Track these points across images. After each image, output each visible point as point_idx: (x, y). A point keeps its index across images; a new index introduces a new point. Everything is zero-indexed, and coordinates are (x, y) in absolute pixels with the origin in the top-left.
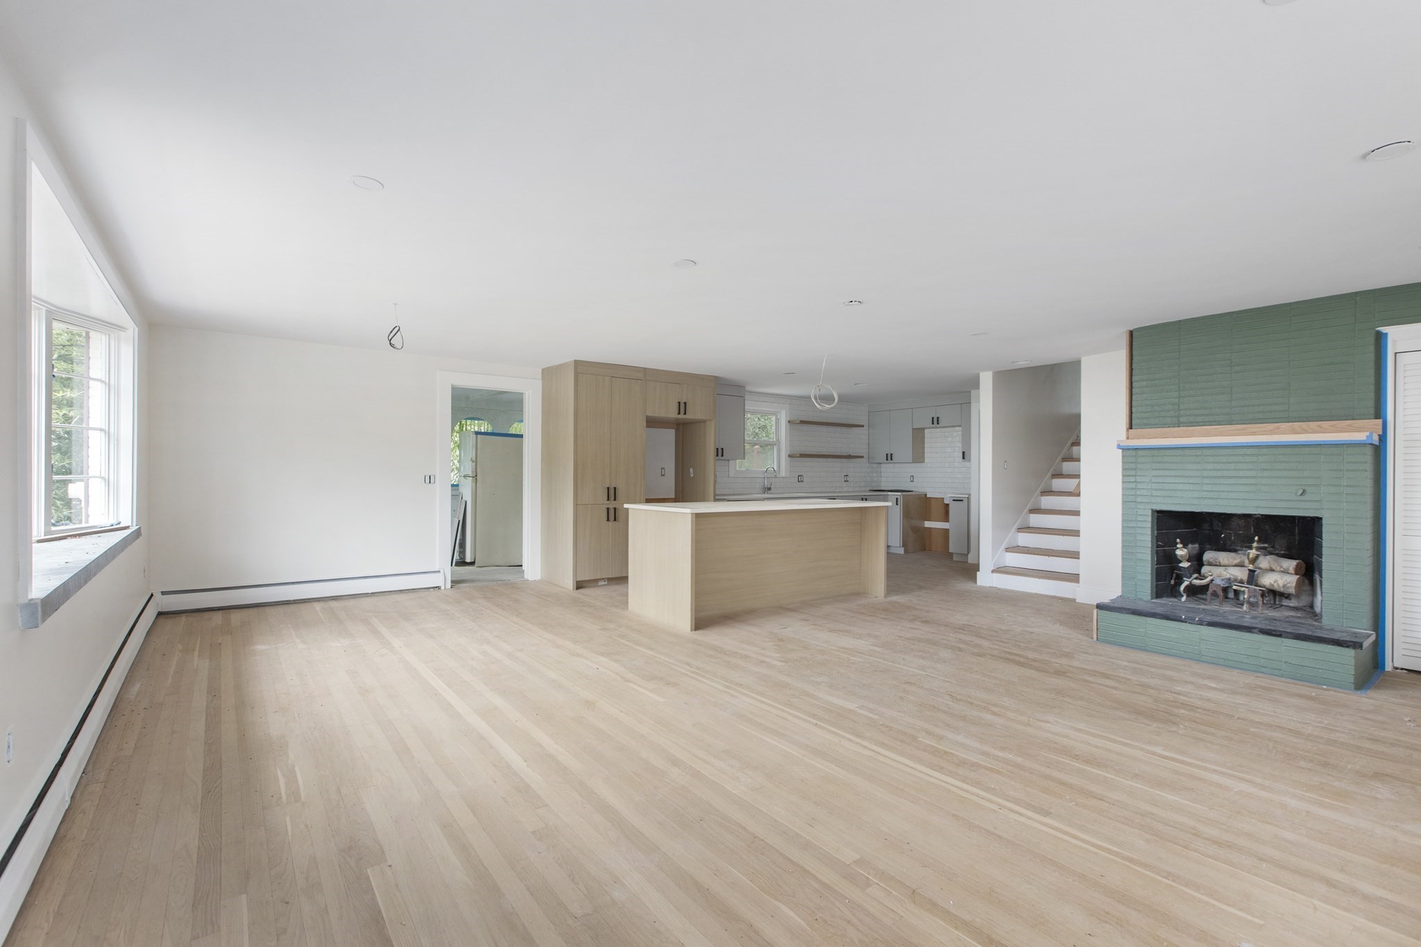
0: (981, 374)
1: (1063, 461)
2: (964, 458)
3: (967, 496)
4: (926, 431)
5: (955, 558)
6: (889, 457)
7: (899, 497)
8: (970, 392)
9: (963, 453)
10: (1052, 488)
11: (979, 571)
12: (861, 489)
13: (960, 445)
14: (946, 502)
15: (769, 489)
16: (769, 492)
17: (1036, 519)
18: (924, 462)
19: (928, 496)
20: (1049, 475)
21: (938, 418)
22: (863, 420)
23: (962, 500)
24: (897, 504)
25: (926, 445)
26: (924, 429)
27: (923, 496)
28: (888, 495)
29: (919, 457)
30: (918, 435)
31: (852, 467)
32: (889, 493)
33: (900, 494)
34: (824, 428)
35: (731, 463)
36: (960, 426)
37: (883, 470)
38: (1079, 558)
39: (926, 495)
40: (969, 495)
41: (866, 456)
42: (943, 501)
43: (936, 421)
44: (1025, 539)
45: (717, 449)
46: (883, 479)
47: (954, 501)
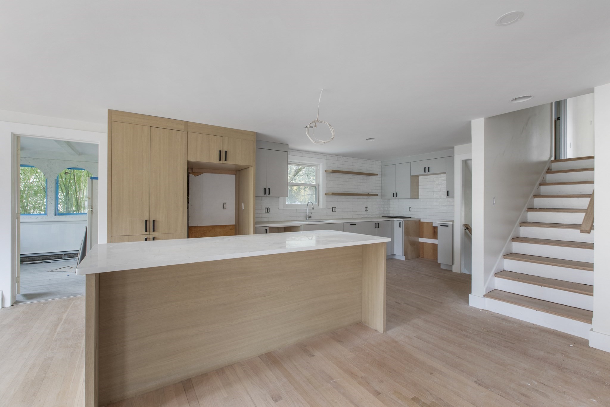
0: (472, 122)
1: (534, 197)
2: (448, 195)
3: (451, 223)
4: (420, 177)
5: (442, 267)
6: (395, 195)
7: (401, 222)
8: (453, 148)
9: (448, 192)
11: (471, 293)
12: (376, 216)
13: (445, 186)
14: (434, 225)
15: (310, 217)
16: (310, 219)
17: (518, 247)
18: (418, 198)
19: (421, 221)
20: (525, 209)
21: (429, 168)
22: (377, 170)
23: (448, 226)
24: (400, 227)
25: (420, 187)
26: (418, 176)
27: (418, 221)
28: (394, 220)
29: (415, 194)
30: (415, 180)
31: (370, 202)
32: (395, 219)
33: (402, 220)
34: (351, 176)
35: (281, 199)
36: (445, 173)
37: (391, 203)
39: (420, 220)
40: (453, 221)
41: (379, 194)
43: (427, 170)
44: (510, 265)
45: (265, 189)
46: (391, 209)
47: (441, 226)
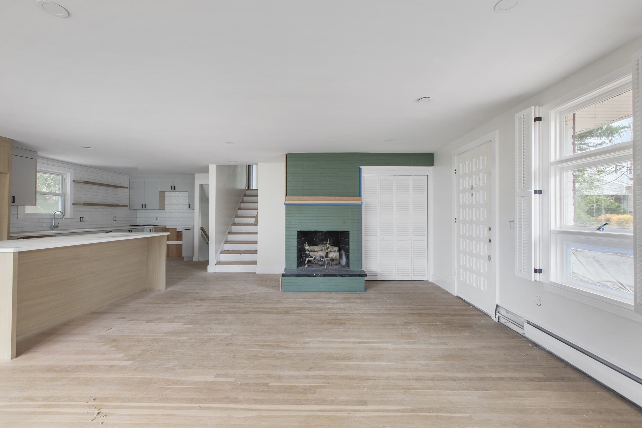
0: (210, 165)
1: (238, 210)
2: (189, 208)
3: (192, 227)
4: (166, 193)
6: (144, 206)
8: (194, 174)
9: (189, 205)
10: (235, 222)
11: (208, 265)
12: (124, 225)
13: (187, 201)
14: (178, 230)
15: (57, 227)
16: (56, 229)
18: (165, 209)
19: (167, 228)
20: (234, 216)
21: (175, 186)
22: (126, 184)
23: (190, 229)
25: (166, 200)
26: (165, 192)
27: (164, 228)
28: (144, 228)
29: (162, 206)
30: (162, 194)
31: (119, 212)
32: (145, 227)
33: (152, 227)
34: (101, 187)
35: (20, 208)
36: (187, 191)
37: (138, 214)
38: (257, 254)
39: (166, 227)
40: (194, 226)
41: (128, 206)
42: (176, 230)
43: (173, 188)
46: (138, 219)
47: (185, 229)
